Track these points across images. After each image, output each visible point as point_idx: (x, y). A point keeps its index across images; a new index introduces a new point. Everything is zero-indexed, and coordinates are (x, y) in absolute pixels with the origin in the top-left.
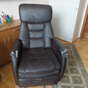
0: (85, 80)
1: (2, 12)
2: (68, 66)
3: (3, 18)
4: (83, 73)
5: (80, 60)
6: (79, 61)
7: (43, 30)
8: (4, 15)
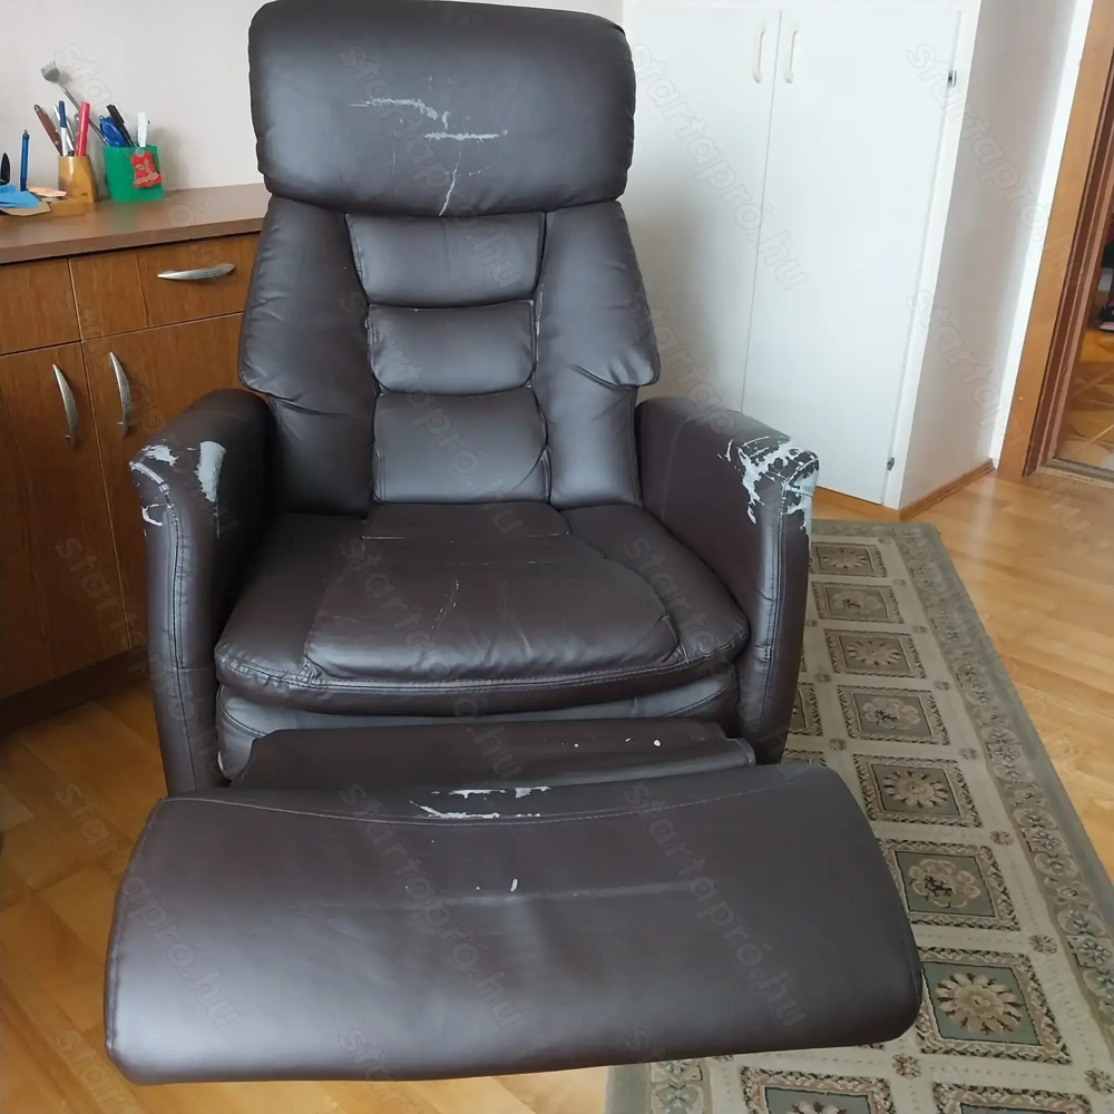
0: (1048, 892)
1: (53, 76)
2: (842, 745)
3: (55, 137)
4: (1019, 814)
5: (990, 687)
6: (982, 695)
7: (533, 294)
8: (71, 111)
